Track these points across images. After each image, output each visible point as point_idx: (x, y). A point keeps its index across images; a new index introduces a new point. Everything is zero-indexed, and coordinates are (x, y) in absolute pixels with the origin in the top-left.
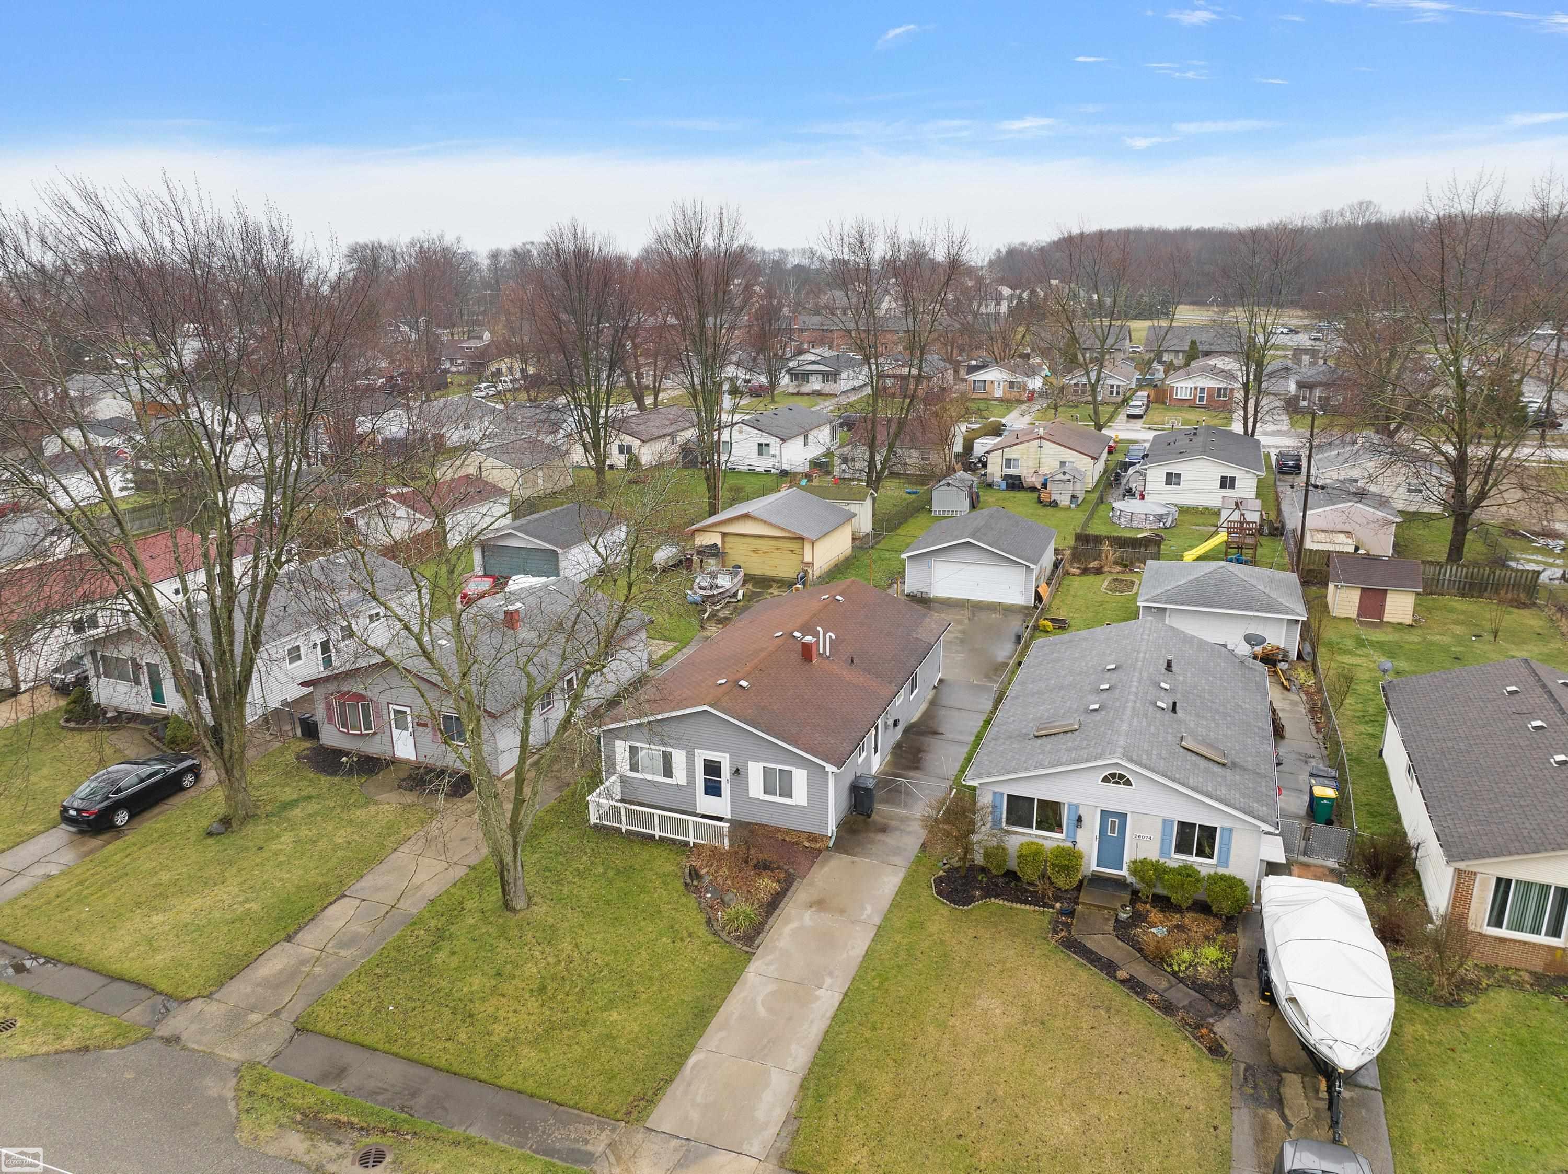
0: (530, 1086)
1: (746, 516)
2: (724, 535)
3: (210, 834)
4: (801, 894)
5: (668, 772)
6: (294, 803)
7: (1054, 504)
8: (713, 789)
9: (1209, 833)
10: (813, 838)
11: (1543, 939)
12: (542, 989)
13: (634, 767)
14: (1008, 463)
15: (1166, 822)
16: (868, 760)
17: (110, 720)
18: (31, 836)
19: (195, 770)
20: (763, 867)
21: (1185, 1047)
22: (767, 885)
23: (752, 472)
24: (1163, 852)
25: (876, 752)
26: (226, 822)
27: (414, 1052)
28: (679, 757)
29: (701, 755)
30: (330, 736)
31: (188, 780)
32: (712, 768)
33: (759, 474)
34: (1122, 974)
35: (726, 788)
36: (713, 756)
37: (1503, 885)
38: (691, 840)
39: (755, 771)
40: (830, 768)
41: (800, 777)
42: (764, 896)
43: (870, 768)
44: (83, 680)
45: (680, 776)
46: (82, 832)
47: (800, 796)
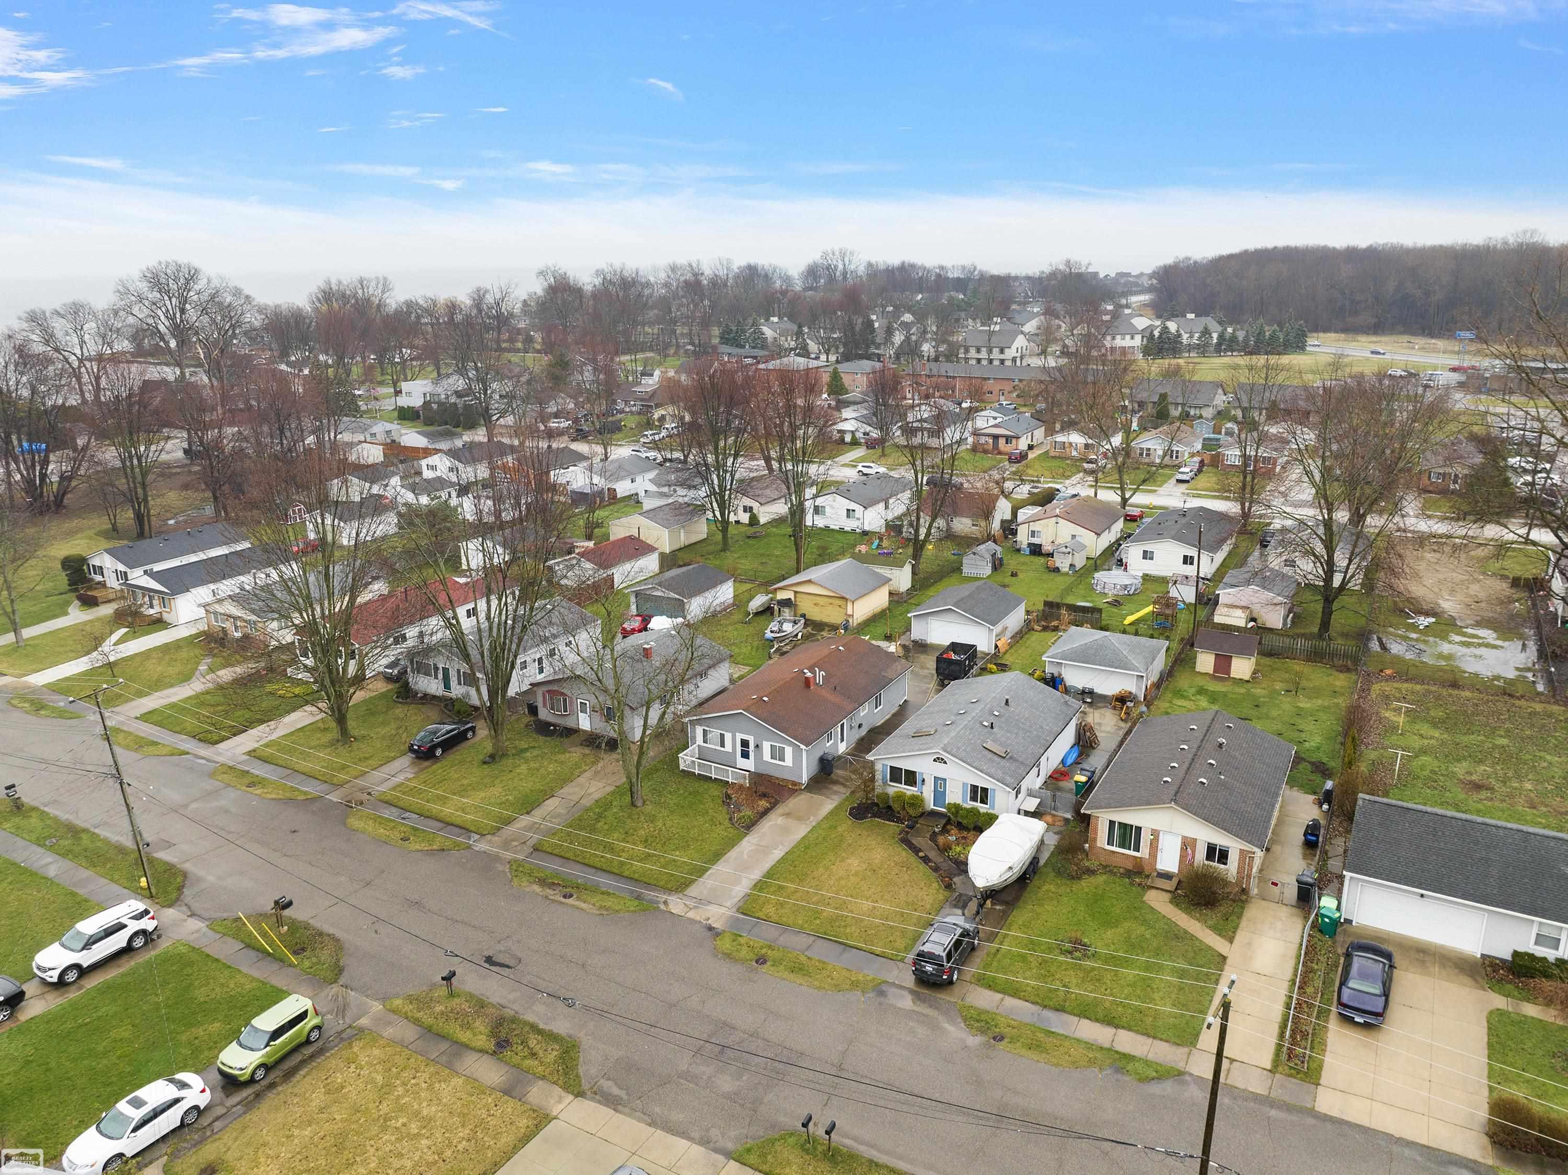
0: (636, 876)
1: (809, 582)
2: (796, 592)
3: (485, 763)
4: (781, 809)
5: (723, 745)
6: (526, 750)
7: (1057, 570)
8: (745, 755)
9: (985, 790)
10: (794, 783)
11: (1132, 853)
12: (646, 841)
13: (705, 741)
14: (1033, 534)
15: (964, 785)
16: (836, 744)
17: (421, 698)
18: (394, 759)
19: (473, 729)
20: (764, 795)
21: (935, 885)
22: (763, 804)
23: (842, 531)
24: (964, 800)
25: (842, 740)
26: (492, 757)
27: (586, 861)
28: (728, 737)
29: (740, 736)
30: (544, 714)
31: (470, 734)
32: (745, 744)
33: (847, 532)
34: (921, 854)
35: (752, 755)
36: (745, 737)
37: (1112, 823)
38: (730, 780)
39: (766, 746)
40: (803, 747)
41: (789, 751)
42: (760, 809)
43: (837, 750)
44: (404, 672)
45: (728, 748)
46: (418, 758)
47: (789, 761)
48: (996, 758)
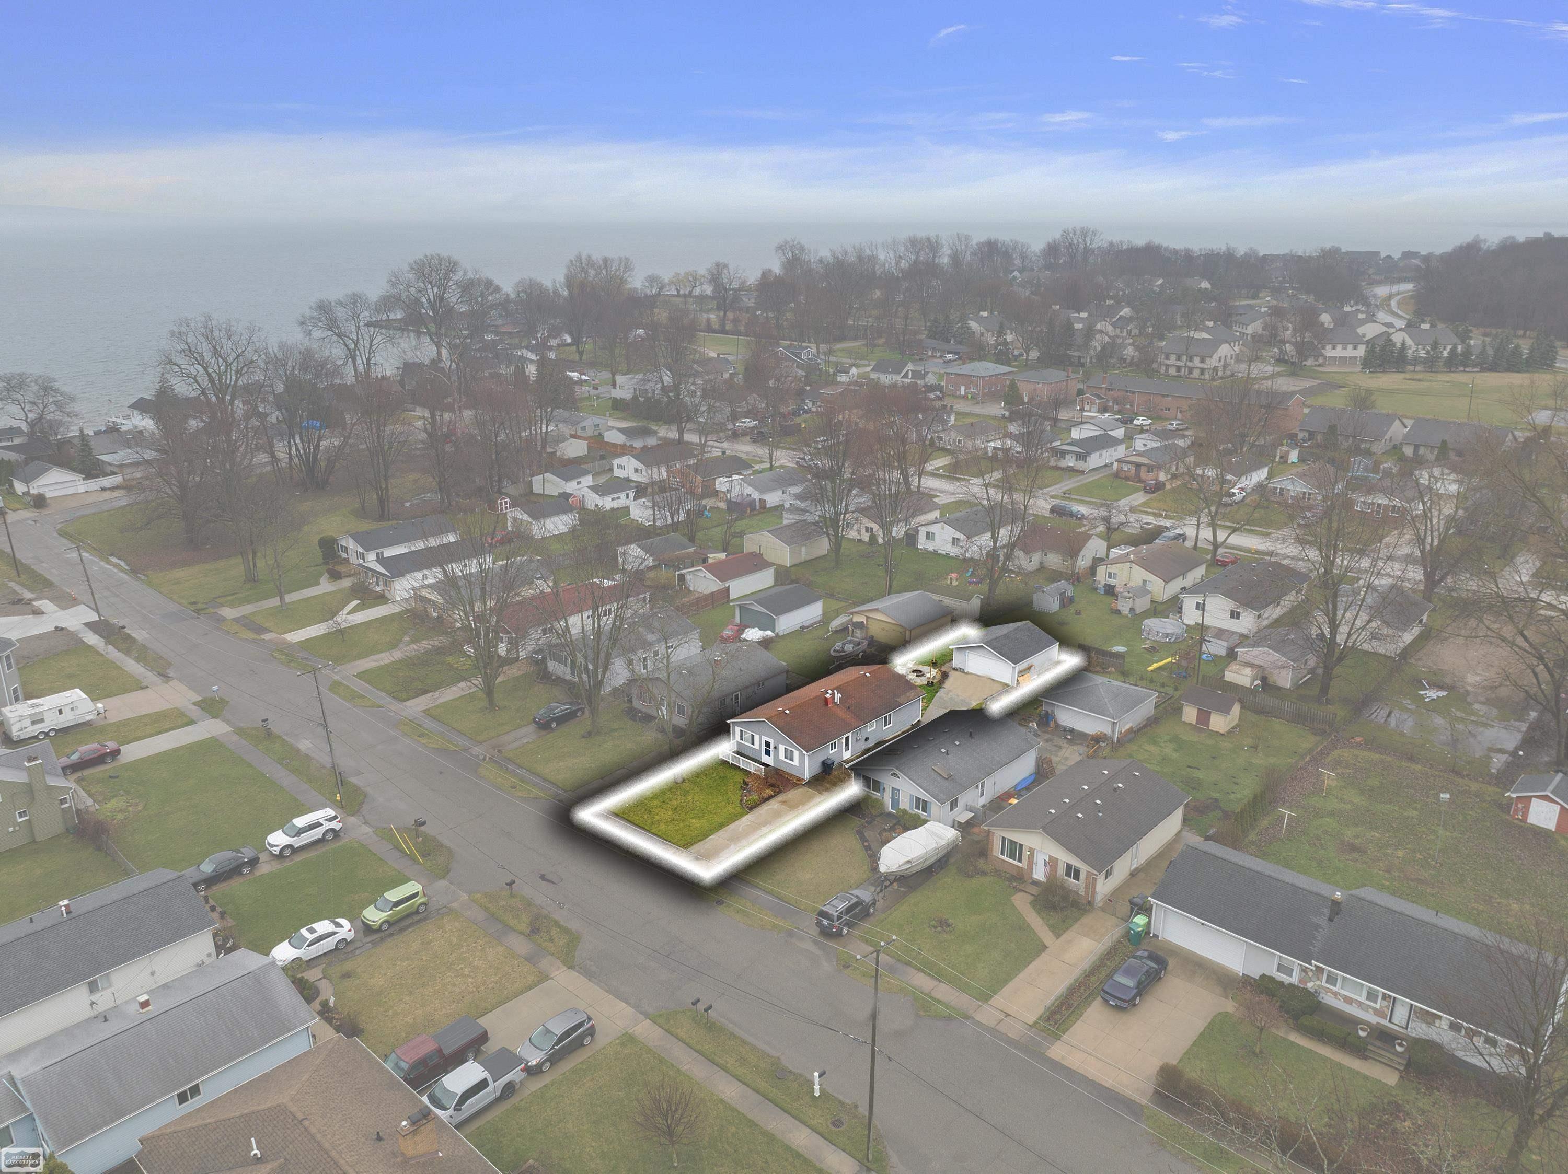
0: (659, 833)
3: (583, 737)
4: (780, 798)
5: (753, 744)
6: (616, 730)
8: (768, 753)
9: (925, 802)
10: (799, 779)
11: (1016, 863)
12: (676, 809)
13: (742, 739)
15: (911, 796)
16: (840, 752)
17: (554, 680)
18: (522, 726)
19: (582, 710)
20: (771, 785)
21: (865, 867)
22: (769, 792)
24: (911, 808)
25: (847, 749)
26: (590, 733)
27: (630, 818)
28: (757, 737)
29: (764, 738)
30: (637, 704)
31: (579, 714)
32: (767, 744)
34: (866, 844)
35: (772, 753)
36: (768, 740)
37: (1004, 839)
38: (752, 771)
39: (782, 748)
40: (804, 752)
41: (796, 754)
42: (766, 796)
43: (842, 757)
44: (544, 659)
45: (756, 746)
46: (539, 728)
47: (796, 762)
48: (939, 779)
